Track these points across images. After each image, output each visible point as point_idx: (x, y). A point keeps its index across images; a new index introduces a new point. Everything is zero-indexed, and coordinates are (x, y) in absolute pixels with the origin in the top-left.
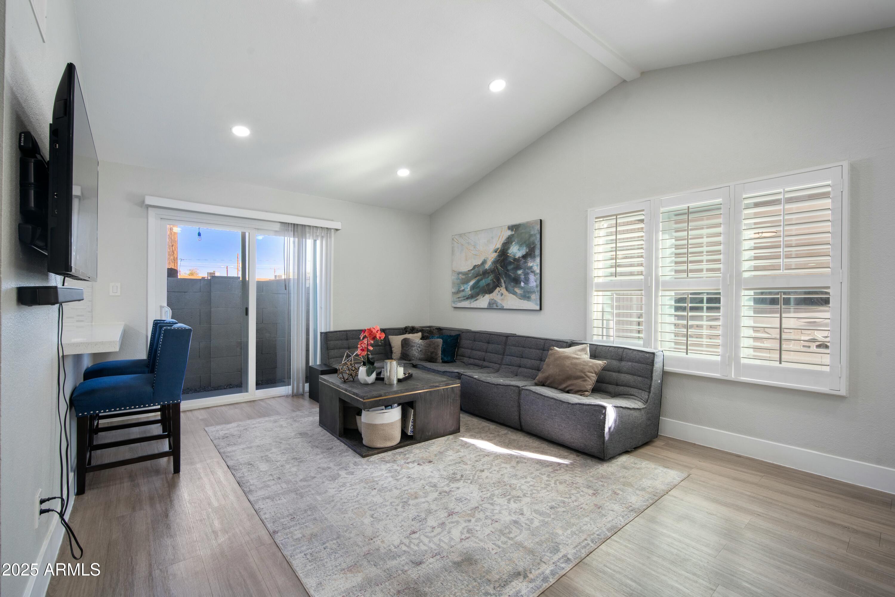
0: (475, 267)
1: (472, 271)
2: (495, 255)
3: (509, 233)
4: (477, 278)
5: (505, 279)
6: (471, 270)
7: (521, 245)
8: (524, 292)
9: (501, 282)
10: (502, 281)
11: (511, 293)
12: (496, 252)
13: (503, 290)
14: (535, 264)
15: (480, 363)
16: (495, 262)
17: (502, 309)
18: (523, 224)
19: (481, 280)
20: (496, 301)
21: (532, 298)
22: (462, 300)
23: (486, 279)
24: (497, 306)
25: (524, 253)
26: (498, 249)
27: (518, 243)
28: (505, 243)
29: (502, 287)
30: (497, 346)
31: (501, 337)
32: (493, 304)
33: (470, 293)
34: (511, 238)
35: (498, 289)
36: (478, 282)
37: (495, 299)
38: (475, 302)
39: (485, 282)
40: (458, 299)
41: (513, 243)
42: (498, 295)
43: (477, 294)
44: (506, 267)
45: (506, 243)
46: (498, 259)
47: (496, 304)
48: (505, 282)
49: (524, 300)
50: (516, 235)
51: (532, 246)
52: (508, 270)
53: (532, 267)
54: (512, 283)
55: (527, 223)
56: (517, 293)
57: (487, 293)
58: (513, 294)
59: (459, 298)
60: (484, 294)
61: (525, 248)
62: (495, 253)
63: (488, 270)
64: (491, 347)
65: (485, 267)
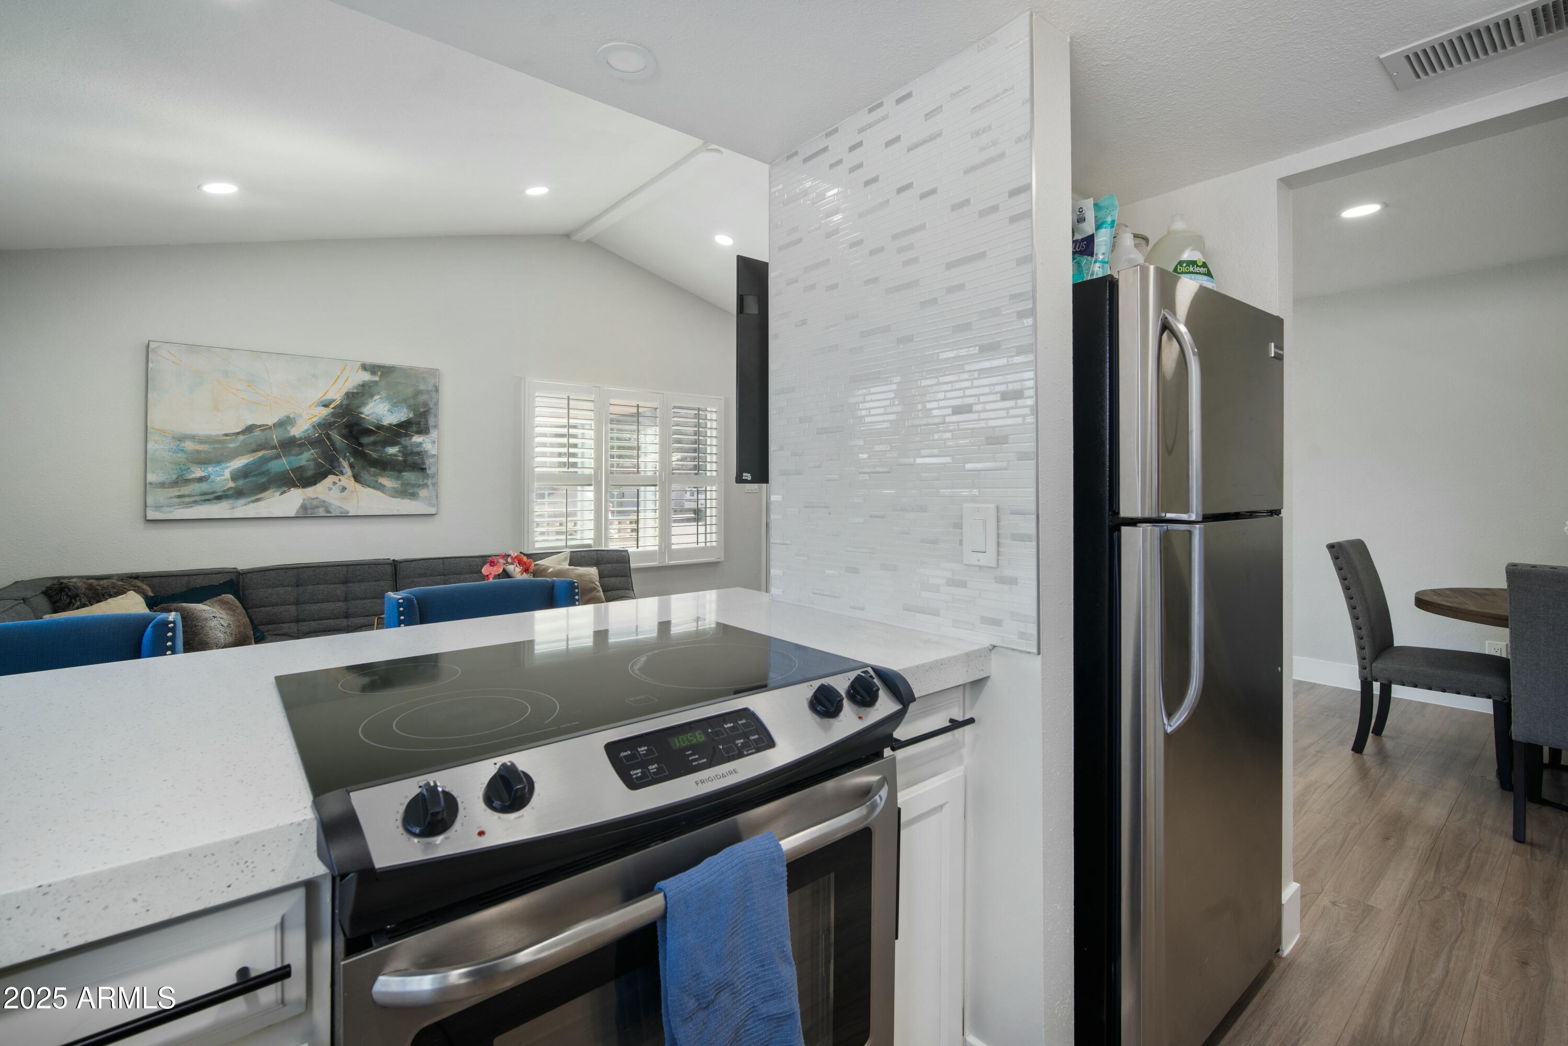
0: (249, 429)
1: (241, 438)
2: (324, 412)
3: (366, 377)
4: (260, 454)
5: (352, 460)
6: (238, 433)
7: (395, 403)
8: (403, 484)
9: (340, 465)
10: (345, 464)
11: (370, 487)
12: (326, 406)
13: (347, 480)
14: (427, 440)
15: (344, 622)
16: (325, 426)
17: (344, 516)
18: (400, 368)
19: (278, 457)
20: (324, 501)
21: (420, 495)
22: (195, 502)
23: (292, 458)
24: (328, 512)
25: (403, 419)
26: (334, 401)
27: (388, 398)
28: (353, 393)
29: (342, 473)
30: (374, 583)
31: (379, 567)
32: (317, 507)
33: (232, 484)
34: (370, 387)
35: (331, 478)
36: (265, 460)
37: (322, 497)
38: (252, 505)
39: (289, 463)
40: (177, 500)
41: (376, 397)
42: (330, 489)
43: (263, 488)
44: (357, 439)
45: (357, 393)
46: (332, 419)
47: (326, 507)
48: (352, 466)
49: (403, 498)
50: (382, 384)
51: (422, 410)
52: (360, 445)
53: (421, 443)
54: (372, 469)
55: (411, 368)
56: (384, 486)
57: (295, 486)
58: (374, 488)
59: (180, 497)
60: (284, 489)
61: (405, 410)
62: (322, 408)
63: (300, 439)
64: (356, 588)
65: (289, 432)
